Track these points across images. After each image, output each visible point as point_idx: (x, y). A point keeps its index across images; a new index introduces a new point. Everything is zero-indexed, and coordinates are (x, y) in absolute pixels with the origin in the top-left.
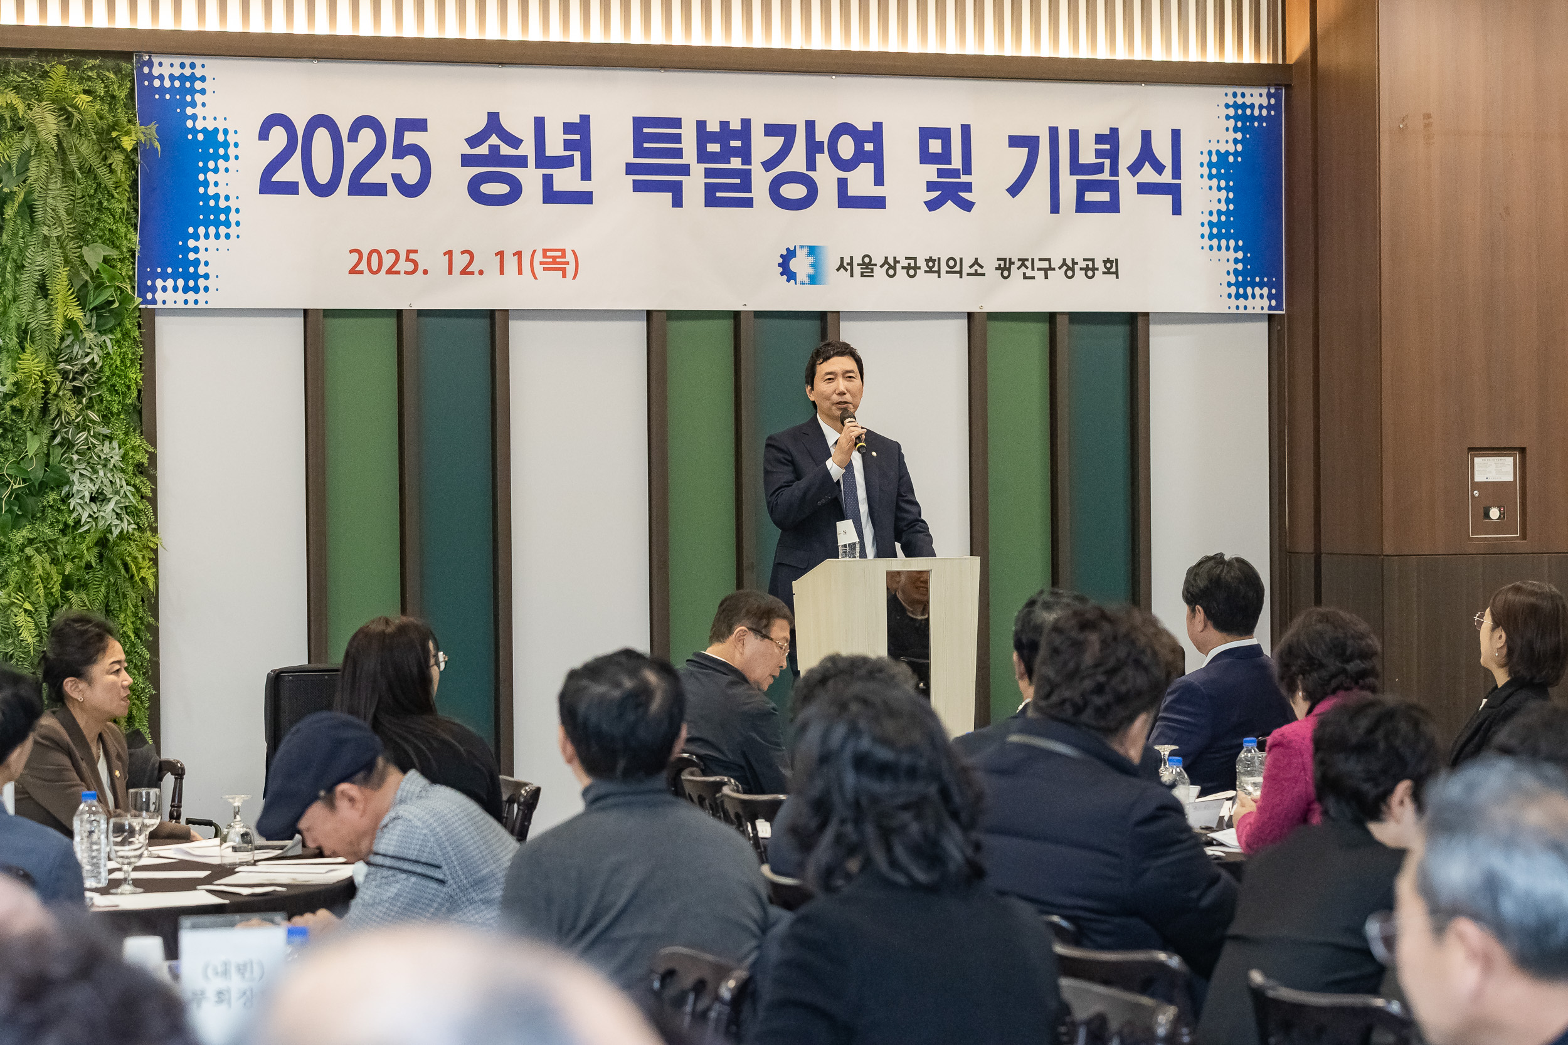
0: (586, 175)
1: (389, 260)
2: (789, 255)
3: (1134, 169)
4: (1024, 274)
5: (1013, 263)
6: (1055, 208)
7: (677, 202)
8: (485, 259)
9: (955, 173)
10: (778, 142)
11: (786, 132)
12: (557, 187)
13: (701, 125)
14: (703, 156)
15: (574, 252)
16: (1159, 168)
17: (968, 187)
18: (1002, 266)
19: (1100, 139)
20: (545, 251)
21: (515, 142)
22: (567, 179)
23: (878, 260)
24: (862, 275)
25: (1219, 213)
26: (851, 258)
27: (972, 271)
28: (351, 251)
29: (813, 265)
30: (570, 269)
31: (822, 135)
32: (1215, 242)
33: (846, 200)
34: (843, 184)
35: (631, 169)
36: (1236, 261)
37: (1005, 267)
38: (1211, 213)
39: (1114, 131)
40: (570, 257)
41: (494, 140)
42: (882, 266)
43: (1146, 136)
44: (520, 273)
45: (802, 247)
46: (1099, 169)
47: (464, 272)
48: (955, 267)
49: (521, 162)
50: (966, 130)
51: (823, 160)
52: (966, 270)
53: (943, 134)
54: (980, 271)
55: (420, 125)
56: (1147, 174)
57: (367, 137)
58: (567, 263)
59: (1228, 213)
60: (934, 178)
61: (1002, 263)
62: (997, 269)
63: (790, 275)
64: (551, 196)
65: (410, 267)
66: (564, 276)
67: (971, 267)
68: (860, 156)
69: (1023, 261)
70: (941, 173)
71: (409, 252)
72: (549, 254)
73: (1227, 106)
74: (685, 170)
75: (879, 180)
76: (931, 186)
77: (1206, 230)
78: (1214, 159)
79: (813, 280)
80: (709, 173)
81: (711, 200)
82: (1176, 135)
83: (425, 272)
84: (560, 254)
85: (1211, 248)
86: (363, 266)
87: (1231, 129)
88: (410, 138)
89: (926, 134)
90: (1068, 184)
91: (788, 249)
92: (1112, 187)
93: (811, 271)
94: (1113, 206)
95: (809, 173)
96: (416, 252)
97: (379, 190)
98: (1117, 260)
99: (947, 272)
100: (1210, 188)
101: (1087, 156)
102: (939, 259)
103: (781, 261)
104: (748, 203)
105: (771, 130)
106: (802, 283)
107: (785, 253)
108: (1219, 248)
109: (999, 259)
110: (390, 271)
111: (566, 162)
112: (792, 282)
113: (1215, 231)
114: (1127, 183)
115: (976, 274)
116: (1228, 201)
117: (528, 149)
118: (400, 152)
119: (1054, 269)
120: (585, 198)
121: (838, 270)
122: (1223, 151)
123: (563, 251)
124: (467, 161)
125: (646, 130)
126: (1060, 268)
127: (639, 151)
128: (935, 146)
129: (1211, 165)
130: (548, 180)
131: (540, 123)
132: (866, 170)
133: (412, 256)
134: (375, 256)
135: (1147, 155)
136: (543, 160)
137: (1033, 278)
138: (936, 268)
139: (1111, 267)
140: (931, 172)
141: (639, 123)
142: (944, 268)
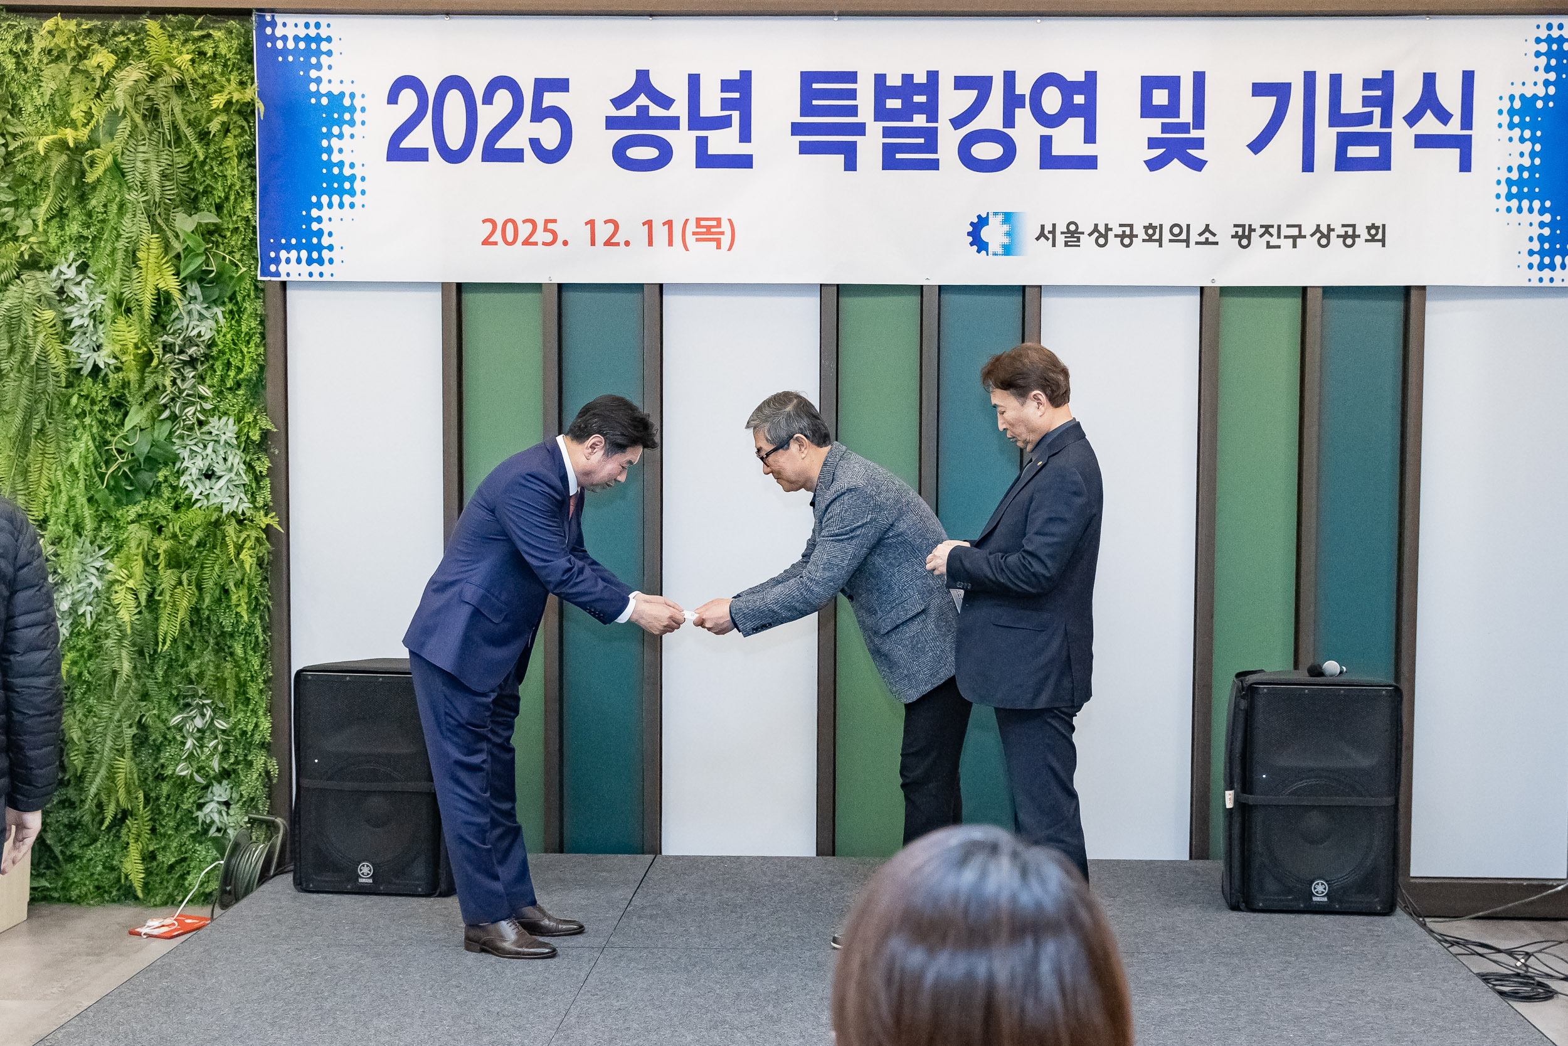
0: (745, 136)
1: (525, 230)
2: (981, 222)
3: (1412, 118)
4: (1268, 243)
5: (1254, 230)
6: (1308, 165)
7: (850, 165)
8: (631, 230)
9: (1184, 128)
10: (970, 96)
11: (981, 85)
12: (712, 150)
13: (880, 79)
14: (881, 113)
15: (730, 220)
16: (1444, 116)
17: (1199, 143)
18: (1240, 233)
19: (1368, 84)
20: (698, 220)
21: (665, 102)
22: (723, 142)
23: (1086, 227)
24: (1066, 244)
25: (1521, 168)
26: (1054, 225)
27: (1202, 239)
28: (484, 221)
29: (1008, 234)
30: (726, 240)
31: (1023, 87)
32: (1514, 203)
33: (1049, 160)
34: (1046, 141)
35: (797, 129)
36: (1542, 225)
37: (1243, 235)
38: (1510, 169)
39: (1388, 75)
40: (725, 227)
41: (643, 100)
42: (1090, 234)
43: (1429, 79)
44: (670, 243)
45: (996, 214)
46: (1367, 119)
47: (608, 243)
48: (1181, 235)
49: (672, 123)
50: (1199, 79)
51: (1023, 115)
52: (1194, 237)
53: (1172, 84)
54: (1212, 239)
55: (561, 85)
56: (1429, 124)
57: (504, 99)
58: (722, 233)
59: (1532, 169)
60: (1157, 133)
61: (1240, 230)
62: (1233, 237)
63: (979, 244)
64: (705, 159)
65: (549, 237)
66: (719, 247)
67: (1200, 235)
68: (1068, 110)
69: (1267, 229)
70: (1165, 128)
71: (547, 222)
72: (703, 223)
73: (1538, 41)
74: (860, 129)
75: (1090, 136)
76: (1153, 143)
77: (1503, 189)
78: (1517, 104)
79: (1008, 250)
80: (887, 133)
81: (890, 161)
82: (1468, 78)
83: (565, 243)
84: (714, 223)
85: (1509, 210)
86: (497, 237)
87: (1542, 68)
88: (550, 99)
89: (1149, 84)
90: (1326, 138)
91: (979, 217)
92: (1384, 141)
93: (1006, 240)
94: (1383, 163)
95: (1008, 131)
96: (554, 221)
97: (516, 155)
98: (1384, 226)
99: (1171, 241)
100: (1511, 139)
101: (1351, 103)
102: (1161, 226)
103: (970, 229)
104: (934, 165)
105: (962, 83)
106: (995, 254)
107: (976, 220)
108: (1520, 210)
109: (1235, 226)
110: (526, 242)
111: (722, 123)
112: (984, 252)
113: (1514, 190)
114: (1402, 135)
115: (1207, 242)
116: (1533, 154)
117: (680, 109)
118: (539, 114)
119: (1304, 237)
120: (745, 162)
121: (1038, 239)
122: (1529, 95)
123: (718, 220)
124: (612, 123)
125: (815, 86)
126: (1312, 235)
127: (806, 109)
128: (1160, 97)
129: (1512, 112)
130: (702, 143)
131: (694, 81)
132: (1076, 124)
133: (550, 226)
134: (510, 226)
135: (1429, 101)
136: (697, 121)
137: (1279, 247)
138: (1157, 237)
139: (1377, 234)
140: (1153, 128)
141: (807, 78)
142: (1167, 236)
